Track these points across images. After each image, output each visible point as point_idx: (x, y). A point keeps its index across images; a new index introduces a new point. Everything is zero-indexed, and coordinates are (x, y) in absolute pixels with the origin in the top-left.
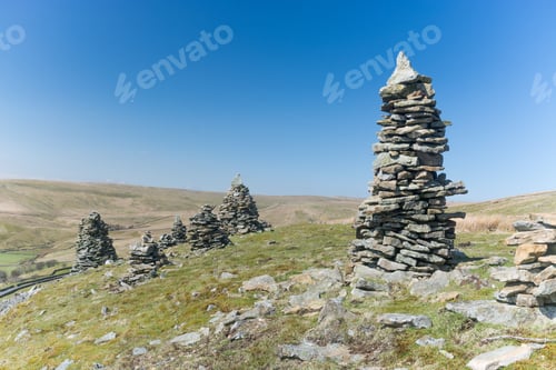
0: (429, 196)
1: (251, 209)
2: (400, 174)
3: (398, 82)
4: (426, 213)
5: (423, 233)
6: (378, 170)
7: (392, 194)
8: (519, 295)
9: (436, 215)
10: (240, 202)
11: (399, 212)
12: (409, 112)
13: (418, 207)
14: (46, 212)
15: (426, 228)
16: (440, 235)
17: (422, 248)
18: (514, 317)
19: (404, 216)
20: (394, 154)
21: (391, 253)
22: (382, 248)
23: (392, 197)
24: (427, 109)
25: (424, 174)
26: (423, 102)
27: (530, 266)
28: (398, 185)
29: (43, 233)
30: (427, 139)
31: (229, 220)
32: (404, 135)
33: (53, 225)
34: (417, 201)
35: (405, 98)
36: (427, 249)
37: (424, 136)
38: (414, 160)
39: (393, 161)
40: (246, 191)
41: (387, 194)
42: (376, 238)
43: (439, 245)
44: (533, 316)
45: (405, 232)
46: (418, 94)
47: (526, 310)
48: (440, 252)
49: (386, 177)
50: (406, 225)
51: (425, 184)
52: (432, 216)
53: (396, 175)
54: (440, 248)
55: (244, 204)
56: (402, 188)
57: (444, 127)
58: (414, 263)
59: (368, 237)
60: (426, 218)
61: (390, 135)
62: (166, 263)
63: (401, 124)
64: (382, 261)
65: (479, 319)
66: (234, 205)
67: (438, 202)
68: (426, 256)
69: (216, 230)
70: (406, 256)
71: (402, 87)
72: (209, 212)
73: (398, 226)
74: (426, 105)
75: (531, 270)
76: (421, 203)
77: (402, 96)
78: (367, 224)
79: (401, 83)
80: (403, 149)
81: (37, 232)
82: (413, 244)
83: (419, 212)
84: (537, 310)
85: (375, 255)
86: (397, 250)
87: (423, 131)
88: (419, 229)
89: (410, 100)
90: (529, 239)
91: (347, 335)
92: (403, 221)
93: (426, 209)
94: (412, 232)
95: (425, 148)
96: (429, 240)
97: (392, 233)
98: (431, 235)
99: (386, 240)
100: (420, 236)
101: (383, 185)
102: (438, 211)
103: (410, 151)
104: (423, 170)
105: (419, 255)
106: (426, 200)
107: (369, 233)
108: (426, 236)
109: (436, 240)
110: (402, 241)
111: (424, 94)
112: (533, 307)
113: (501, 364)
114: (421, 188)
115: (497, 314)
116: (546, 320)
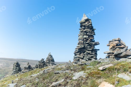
0: (91, 45)
1: (53, 60)
2: (84, 40)
3: (83, 20)
4: (90, 48)
5: (90, 53)
6: (79, 39)
7: (83, 44)
8: (110, 56)
9: (93, 49)
10: (50, 59)
11: (84, 48)
12: (86, 26)
13: (88, 47)
14: (7, 65)
15: (90, 52)
16: (94, 53)
17: (89, 56)
18: (109, 60)
19: (85, 49)
20: (83, 35)
21: (82, 58)
22: (80, 57)
23: (82, 45)
24: (90, 25)
25: (90, 39)
26: (89, 24)
27: (113, 49)
28: (84, 42)
29: (6, 70)
30: (90, 32)
31: (48, 63)
32: (85, 31)
33: (8, 68)
34: (88, 46)
35: (85, 23)
36: (91, 56)
37: (89, 31)
38: (87, 37)
39: (83, 37)
40: (52, 56)
41: (81, 44)
42: (79, 54)
43: (93, 56)
44: (114, 60)
45: (86, 53)
46: (88, 22)
47: (112, 59)
48: (94, 57)
49: (81, 40)
50: (86, 51)
51: (90, 42)
52: (92, 49)
53: (83, 40)
54: (94, 56)
55: (51, 59)
56: (85, 43)
57: (94, 30)
58: (88, 59)
59: (77, 55)
60: (90, 49)
61: (82, 32)
62: (32, 69)
63: (84, 29)
64: (80, 59)
65: (101, 62)
66: (49, 59)
67: (93, 46)
68: (90, 58)
69: (44, 64)
70: (86, 58)
71: (85, 21)
72: (43, 60)
73: (84, 51)
74: (90, 24)
75: (113, 50)
76: (89, 46)
77: (84, 23)
78: (77, 52)
79: (84, 20)
80: (85, 34)
81: (5, 70)
82: (87, 55)
83: (89, 48)
84: (115, 59)
85: (79, 58)
86: (84, 57)
87: (89, 30)
88: (89, 52)
89: (86, 23)
90: (112, 43)
91: (71, 69)
92: (85, 50)
93: (90, 47)
94: (87, 53)
95: (90, 34)
96: (91, 55)
97: (83, 53)
98: (92, 53)
99: (81, 55)
100: (89, 53)
101: (80, 42)
102: (93, 48)
103: (86, 35)
104: (89, 39)
105: (89, 58)
106: (90, 46)
107: (77, 54)
108: (90, 54)
109: (93, 54)
110: (85, 55)
111: (89, 22)
112: (113, 58)
113: (106, 67)
114: (89, 43)
115: (105, 60)
116: (117, 61)
